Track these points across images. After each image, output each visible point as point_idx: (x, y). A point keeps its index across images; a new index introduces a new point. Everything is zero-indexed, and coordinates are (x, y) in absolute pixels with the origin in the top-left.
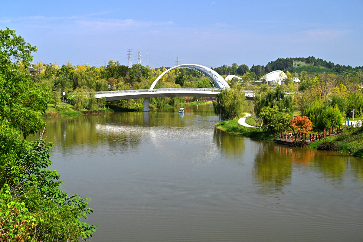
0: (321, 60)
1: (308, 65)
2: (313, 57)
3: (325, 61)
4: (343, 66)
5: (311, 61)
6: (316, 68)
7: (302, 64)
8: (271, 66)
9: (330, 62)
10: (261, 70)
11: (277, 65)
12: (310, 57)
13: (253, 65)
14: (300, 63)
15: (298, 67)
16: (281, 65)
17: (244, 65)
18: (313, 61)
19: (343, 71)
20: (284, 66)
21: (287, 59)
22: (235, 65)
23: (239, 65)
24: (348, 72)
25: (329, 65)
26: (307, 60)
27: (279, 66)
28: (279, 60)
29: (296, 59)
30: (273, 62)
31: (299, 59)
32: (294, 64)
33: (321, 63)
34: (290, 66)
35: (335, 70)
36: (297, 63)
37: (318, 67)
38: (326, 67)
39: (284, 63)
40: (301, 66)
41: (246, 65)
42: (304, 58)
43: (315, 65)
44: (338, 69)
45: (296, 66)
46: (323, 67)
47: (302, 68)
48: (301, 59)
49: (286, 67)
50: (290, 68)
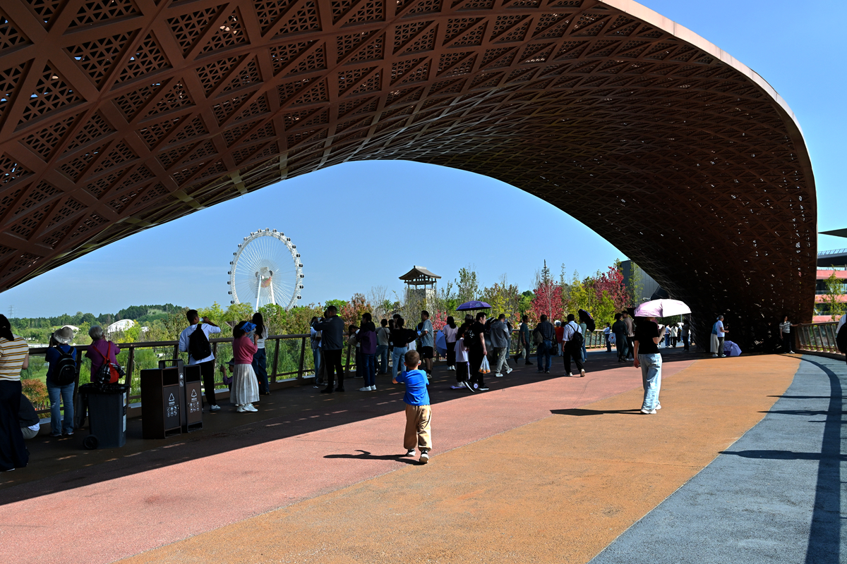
0: (179, 308)
1: (164, 313)
2: (171, 304)
5: (169, 308)
7: (158, 312)
8: (121, 315)
10: (108, 319)
12: (167, 304)
13: (101, 314)
14: (156, 310)
15: (154, 315)
16: (134, 313)
20: (137, 314)
21: (141, 307)
22: (79, 313)
23: (84, 313)
26: (164, 308)
27: (129, 315)
28: (132, 308)
29: (151, 307)
30: (125, 310)
31: (155, 306)
32: (149, 312)
34: (145, 314)
36: (153, 311)
37: (175, 315)
39: (137, 311)
40: (157, 314)
42: (160, 306)
43: (172, 313)
45: (151, 314)
47: (158, 316)
48: (158, 307)
49: (140, 315)
50: (143, 317)
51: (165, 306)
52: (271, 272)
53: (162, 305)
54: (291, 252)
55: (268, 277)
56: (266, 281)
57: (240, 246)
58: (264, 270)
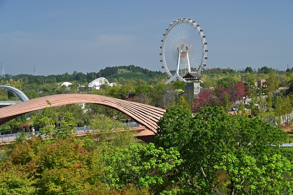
0: (139, 68)
1: (129, 72)
2: (132, 65)
3: (142, 68)
4: (156, 71)
5: (131, 68)
6: (134, 74)
7: (125, 71)
8: (101, 73)
9: (145, 69)
10: (93, 76)
11: (105, 72)
12: (130, 65)
13: (88, 73)
14: (123, 70)
15: (121, 73)
16: (108, 72)
17: (81, 73)
18: (133, 68)
19: (154, 75)
20: (111, 73)
21: (113, 68)
22: (75, 72)
23: (78, 72)
24: (158, 76)
25: (145, 71)
26: (128, 68)
27: (107, 73)
28: (107, 68)
29: (120, 67)
30: (103, 70)
31: (123, 67)
32: (118, 71)
33: (138, 70)
34: (116, 73)
35: (149, 75)
36: (121, 70)
37: (135, 73)
38: (142, 73)
39: (111, 71)
40: (123, 72)
41: (82, 73)
42: (126, 66)
43: (133, 72)
44: (150, 74)
45: (120, 73)
46: (141, 73)
47: (124, 74)
48: (124, 67)
49: (113, 73)
50: (115, 75)
51: (129, 67)
52: (187, 48)
53: (128, 66)
54: (199, 34)
55: (185, 51)
56: (184, 54)
57: (167, 30)
58: (182, 46)
